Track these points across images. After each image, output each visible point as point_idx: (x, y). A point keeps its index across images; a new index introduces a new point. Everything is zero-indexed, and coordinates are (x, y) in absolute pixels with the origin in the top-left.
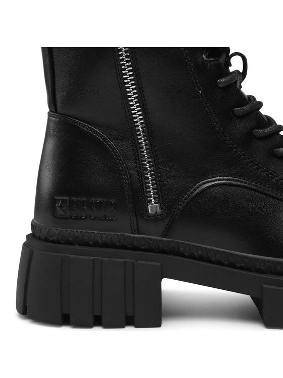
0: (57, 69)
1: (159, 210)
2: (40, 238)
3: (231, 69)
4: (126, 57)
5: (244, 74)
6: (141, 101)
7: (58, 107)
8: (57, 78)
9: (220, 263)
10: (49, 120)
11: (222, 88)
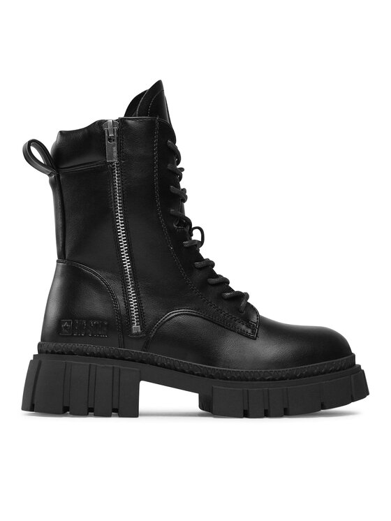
0: (68, 227)
1: (139, 331)
2: (47, 352)
3: (193, 238)
4: (121, 220)
5: (202, 243)
6: (130, 252)
7: (67, 255)
8: (67, 234)
9: (183, 371)
10: (57, 265)
11: (187, 248)
